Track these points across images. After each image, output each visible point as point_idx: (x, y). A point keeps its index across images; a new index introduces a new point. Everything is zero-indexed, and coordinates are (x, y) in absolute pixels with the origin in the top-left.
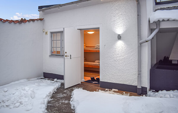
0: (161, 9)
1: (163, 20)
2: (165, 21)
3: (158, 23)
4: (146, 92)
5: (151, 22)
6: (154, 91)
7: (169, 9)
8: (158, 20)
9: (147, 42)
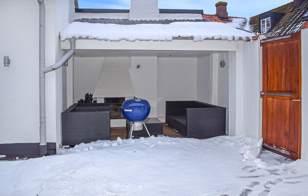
0: (83, 20)
1: (80, 38)
2: (83, 39)
3: (73, 40)
4: (55, 150)
5: (63, 38)
6: (68, 146)
7: (94, 21)
8: (73, 37)
9: (54, 69)
